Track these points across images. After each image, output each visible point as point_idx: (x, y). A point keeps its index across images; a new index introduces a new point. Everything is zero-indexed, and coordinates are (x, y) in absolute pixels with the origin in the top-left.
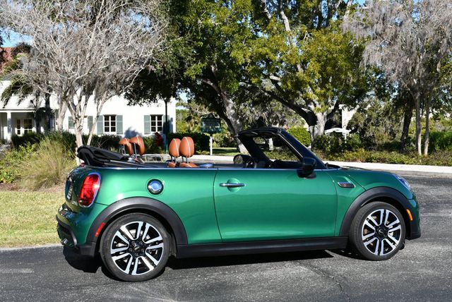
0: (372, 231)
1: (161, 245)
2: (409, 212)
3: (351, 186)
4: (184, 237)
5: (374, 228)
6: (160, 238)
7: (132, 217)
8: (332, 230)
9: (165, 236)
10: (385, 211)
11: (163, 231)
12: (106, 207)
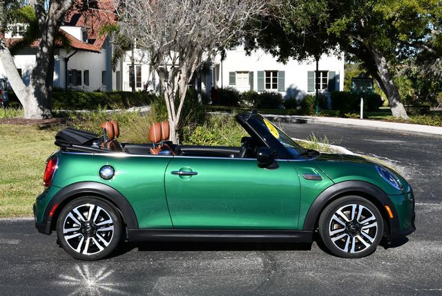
0: (343, 227)
1: (112, 228)
2: (388, 209)
3: (319, 179)
4: (135, 221)
5: (344, 224)
6: (110, 221)
7: (85, 200)
8: (295, 223)
9: (116, 219)
10: (358, 207)
11: (113, 215)
12: (59, 189)
